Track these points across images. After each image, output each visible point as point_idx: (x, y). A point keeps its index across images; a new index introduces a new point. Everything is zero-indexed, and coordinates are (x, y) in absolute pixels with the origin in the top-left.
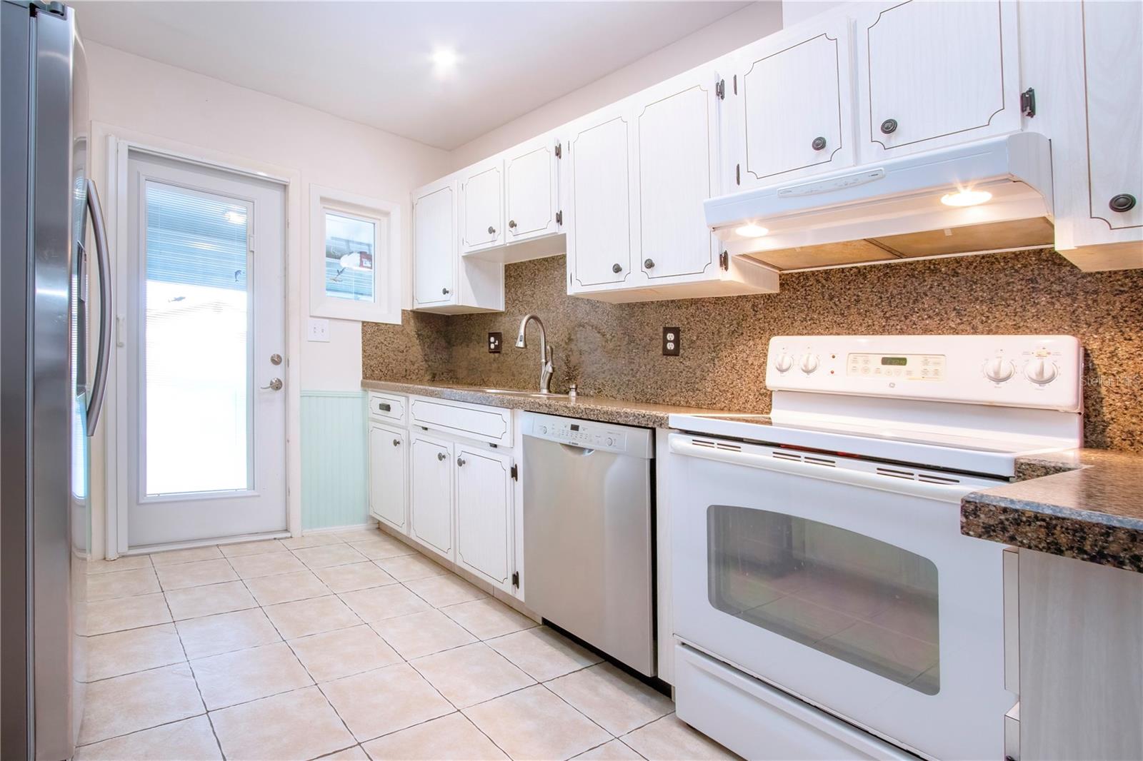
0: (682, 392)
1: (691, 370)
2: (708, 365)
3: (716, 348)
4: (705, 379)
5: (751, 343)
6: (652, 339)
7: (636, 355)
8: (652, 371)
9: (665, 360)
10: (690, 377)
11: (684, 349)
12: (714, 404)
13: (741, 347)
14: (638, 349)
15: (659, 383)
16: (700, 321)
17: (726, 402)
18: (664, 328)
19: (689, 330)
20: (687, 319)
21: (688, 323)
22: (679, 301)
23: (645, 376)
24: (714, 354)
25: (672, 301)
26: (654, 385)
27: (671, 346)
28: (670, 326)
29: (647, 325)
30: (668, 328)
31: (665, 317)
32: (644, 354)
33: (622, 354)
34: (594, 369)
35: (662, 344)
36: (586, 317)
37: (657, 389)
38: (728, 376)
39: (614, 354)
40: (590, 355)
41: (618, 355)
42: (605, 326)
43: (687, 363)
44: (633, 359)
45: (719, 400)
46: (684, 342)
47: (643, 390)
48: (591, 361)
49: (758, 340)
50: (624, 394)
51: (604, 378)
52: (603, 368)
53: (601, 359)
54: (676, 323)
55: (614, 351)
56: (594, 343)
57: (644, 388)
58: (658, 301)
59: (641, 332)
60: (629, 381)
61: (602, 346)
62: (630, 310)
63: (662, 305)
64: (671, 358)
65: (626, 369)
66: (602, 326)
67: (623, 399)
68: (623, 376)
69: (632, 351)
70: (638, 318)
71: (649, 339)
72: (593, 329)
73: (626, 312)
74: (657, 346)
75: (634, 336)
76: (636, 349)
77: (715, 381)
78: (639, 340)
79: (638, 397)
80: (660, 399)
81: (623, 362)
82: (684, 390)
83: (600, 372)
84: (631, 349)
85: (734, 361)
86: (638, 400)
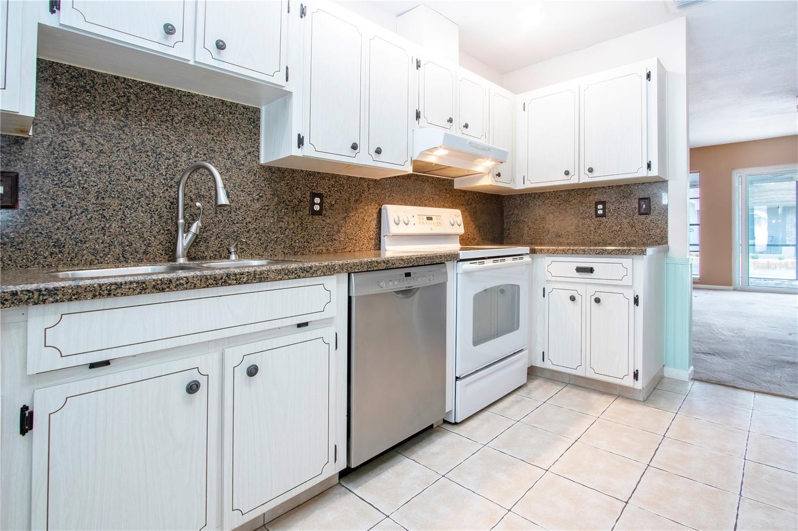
0: (324, 243)
1: (330, 226)
2: (342, 222)
3: (347, 211)
4: (340, 232)
5: (366, 207)
6: (300, 201)
7: (285, 215)
8: (300, 228)
9: (311, 219)
10: (330, 231)
11: (325, 211)
12: (345, 248)
13: (361, 210)
14: (287, 209)
15: (306, 237)
16: (337, 191)
18: (311, 193)
19: (330, 196)
20: (329, 188)
21: (329, 191)
22: (323, 173)
23: (293, 233)
24: (346, 214)
25: (319, 173)
26: (302, 240)
27: (317, 208)
28: (316, 192)
29: (297, 189)
30: (315, 193)
31: (312, 185)
32: (293, 213)
33: (271, 214)
34: (236, 229)
35: (309, 205)
36: (226, 173)
37: (304, 242)
38: (354, 229)
39: (261, 213)
40: (230, 214)
41: (266, 214)
42: (251, 185)
43: (328, 221)
44: (281, 218)
45: (348, 246)
46: (326, 205)
47: (292, 244)
48: (231, 221)
49: (369, 206)
50: (272, 251)
51: (249, 237)
52: (247, 227)
53: (245, 218)
54: (320, 190)
55: (261, 211)
56: (237, 202)
57: (293, 243)
58: (307, 171)
59: (291, 195)
60: (278, 238)
61: (247, 205)
62: (281, 174)
63: (310, 175)
64: (316, 217)
65: (275, 228)
66: (247, 184)
67: (271, 255)
68: (271, 234)
69: (281, 210)
70: (288, 182)
71: (298, 201)
72: (235, 186)
73: (276, 175)
74: (305, 207)
75: (283, 198)
76: (285, 209)
77: (346, 233)
78: (289, 201)
79: (286, 251)
80: (307, 250)
81: (272, 221)
82: (325, 241)
83: (243, 232)
84: (280, 209)
85: (357, 219)
86: (287, 254)
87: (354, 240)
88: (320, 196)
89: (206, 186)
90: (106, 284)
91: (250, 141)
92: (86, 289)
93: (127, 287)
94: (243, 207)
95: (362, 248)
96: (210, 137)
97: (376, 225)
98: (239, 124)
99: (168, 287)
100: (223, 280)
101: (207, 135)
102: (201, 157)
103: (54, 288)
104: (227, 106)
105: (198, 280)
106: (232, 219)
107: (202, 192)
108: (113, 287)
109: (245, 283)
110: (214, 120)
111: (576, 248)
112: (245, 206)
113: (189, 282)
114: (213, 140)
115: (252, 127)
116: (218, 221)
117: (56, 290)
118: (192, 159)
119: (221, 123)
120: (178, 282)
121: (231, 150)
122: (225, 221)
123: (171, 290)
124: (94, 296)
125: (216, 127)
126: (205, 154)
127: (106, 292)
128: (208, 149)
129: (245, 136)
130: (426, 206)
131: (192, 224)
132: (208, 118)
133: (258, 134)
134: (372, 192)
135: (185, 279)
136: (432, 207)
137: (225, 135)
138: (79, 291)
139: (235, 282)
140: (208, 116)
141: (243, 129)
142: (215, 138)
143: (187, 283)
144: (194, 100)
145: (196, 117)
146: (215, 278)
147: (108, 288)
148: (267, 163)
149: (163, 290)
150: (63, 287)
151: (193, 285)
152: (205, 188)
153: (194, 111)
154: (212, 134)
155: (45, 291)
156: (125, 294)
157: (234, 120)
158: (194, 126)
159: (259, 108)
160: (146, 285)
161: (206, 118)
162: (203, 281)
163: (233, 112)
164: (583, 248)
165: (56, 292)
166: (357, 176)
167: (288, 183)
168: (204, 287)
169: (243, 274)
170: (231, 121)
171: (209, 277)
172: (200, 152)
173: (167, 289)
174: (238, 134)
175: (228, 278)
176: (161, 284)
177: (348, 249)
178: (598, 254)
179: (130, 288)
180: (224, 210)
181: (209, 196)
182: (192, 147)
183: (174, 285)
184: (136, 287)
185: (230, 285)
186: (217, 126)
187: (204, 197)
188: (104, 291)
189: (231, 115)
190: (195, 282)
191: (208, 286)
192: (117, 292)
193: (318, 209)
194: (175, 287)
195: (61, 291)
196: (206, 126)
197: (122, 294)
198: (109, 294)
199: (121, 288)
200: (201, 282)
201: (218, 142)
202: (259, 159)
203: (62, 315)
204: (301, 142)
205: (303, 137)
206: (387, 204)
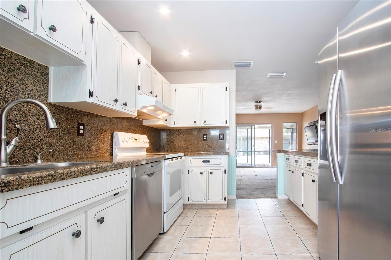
0: (85, 152)
1: (88, 142)
2: (94, 140)
4: (93, 146)
6: (72, 127)
7: (64, 135)
8: (72, 143)
9: (78, 138)
10: (88, 145)
11: (86, 134)
12: (96, 155)
13: (103, 134)
14: (65, 132)
15: (76, 149)
16: (92, 122)
17: (99, 154)
18: (78, 123)
19: (88, 125)
20: (87, 120)
21: (88, 122)
22: (85, 112)
23: (68, 146)
24: (96, 136)
25: (82, 111)
26: (73, 150)
29: (70, 120)
30: (80, 123)
31: (78, 118)
32: (68, 134)
33: (55, 134)
34: (33, 143)
35: (77, 130)
36: (27, 106)
37: (75, 152)
38: (100, 144)
39: (49, 134)
40: (30, 133)
41: (52, 134)
42: (43, 115)
43: (87, 140)
44: (62, 137)
45: (97, 153)
46: (86, 130)
47: (68, 153)
48: (31, 138)
49: (107, 132)
50: (56, 157)
51: (42, 149)
52: (41, 142)
53: (39, 137)
54: (83, 122)
55: (50, 132)
56: (34, 125)
57: (68, 152)
58: (76, 109)
59: (67, 123)
60: (59, 149)
61: (41, 128)
62: (61, 110)
63: (78, 112)
64: (81, 137)
65: (58, 143)
66: (41, 114)
67: (56, 160)
68: (55, 147)
69: (61, 132)
70: (65, 115)
71: (71, 127)
72: (33, 115)
74: (75, 131)
75: (63, 125)
76: (64, 132)
77: (96, 146)
78: (66, 127)
79: (65, 157)
80: (76, 156)
81: (56, 139)
82: (86, 151)
83: (38, 145)
84: (61, 131)
85: (102, 139)
86: (65, 159)
87: (100, 151)
88: (83, 125)
89: (13, 113)
90: (36, 177)
91: (43, 87)
92: (26, 181)
93: (47, 178)
94: (38, 129)
95: (104, 155)
96: (15, 80)
97: (110, 142)
98: (35, 75)
99: (66, 177)
100: (90, 172)
101: (13, 78)
102: (9, 93)
103: (8, 181)
104: (27, 62)
105: (79, 172)
106: (31, 137)
107: (10, 118)
108: (40, 179)
109: (98, 173)
110: (19, 69)
112: (39, 129)
113: (75, 174)
114: (18, 82)
115: (44, 78)
116: (22, 138)
117: (10, 183)
118: (2, 94)
119: (23, 72)
120: (71, 174)
121: (30, 91)
122: (26, 138)
123: (68, 179)
124: (31, 185)
125: (20, 74)
126: (12, 92)
127: (36, 182)
128: (14, 89)
129: (39, 83)
130: (132, 133)
131: (12, 140)
132: (14, 67)
133: (47, 83)
134: (108, 124)
135: (74, 172)
136: (134, 133)
137: (26, 81)
138: (22, 183)
139: (94, 173)
140: (14, 65)
141: (38, 79)
142: (19, 82)
143: (74, 175)
144: (4, 53)
145: (6, 65)
146: (86, 171)
147: (38, 179)
148: (53, 103)
149: (64, 179)
150: (13, 181)
151: (77, 175)
152: (12, 115)
153: (4, 61)
154: (17, 79)
155: (3, 184)
156: (46, 183)
157: (32, 72)
158: (4, 72)
159: (48, 67)
160: (56, 177)
161: (13, 67)
162: (81, 173)
163: (32, 66)
165: (9, 184)
166: (101, 115)
167: (65, 116)
168: (82, 176)
170: (30, 72)
171: (84, 171)
172: (8, 90)
173: (66, 179)
174: (35, 81)
175: (92, 171)
176: (63, 176)
177: (97, 156)
178: (212, 155)
179: (48, 179)
180: (25, 131)
181: (15, 120)
182: (2, 85)
183: (69, 176)
184: (51, 178)
185: (92, 174)
186: (21, 74)
187: (11, 121)
188: (35, 182)
189: (30, 68)
190: (78, 174)
191: (83, 176)
192: (42, 182)
193: (82, 133)
194: (70, 177)
195: (12, 184)
196: (12, 73)
197: (45, 183)
198: (38, 184)
199: (44, 179)
200: (80, 173)
201: (22, 85)
202: (48, 99)
203: (7, 200)
204: (91, 94)
205: (92, 92)
206: (116, 131)
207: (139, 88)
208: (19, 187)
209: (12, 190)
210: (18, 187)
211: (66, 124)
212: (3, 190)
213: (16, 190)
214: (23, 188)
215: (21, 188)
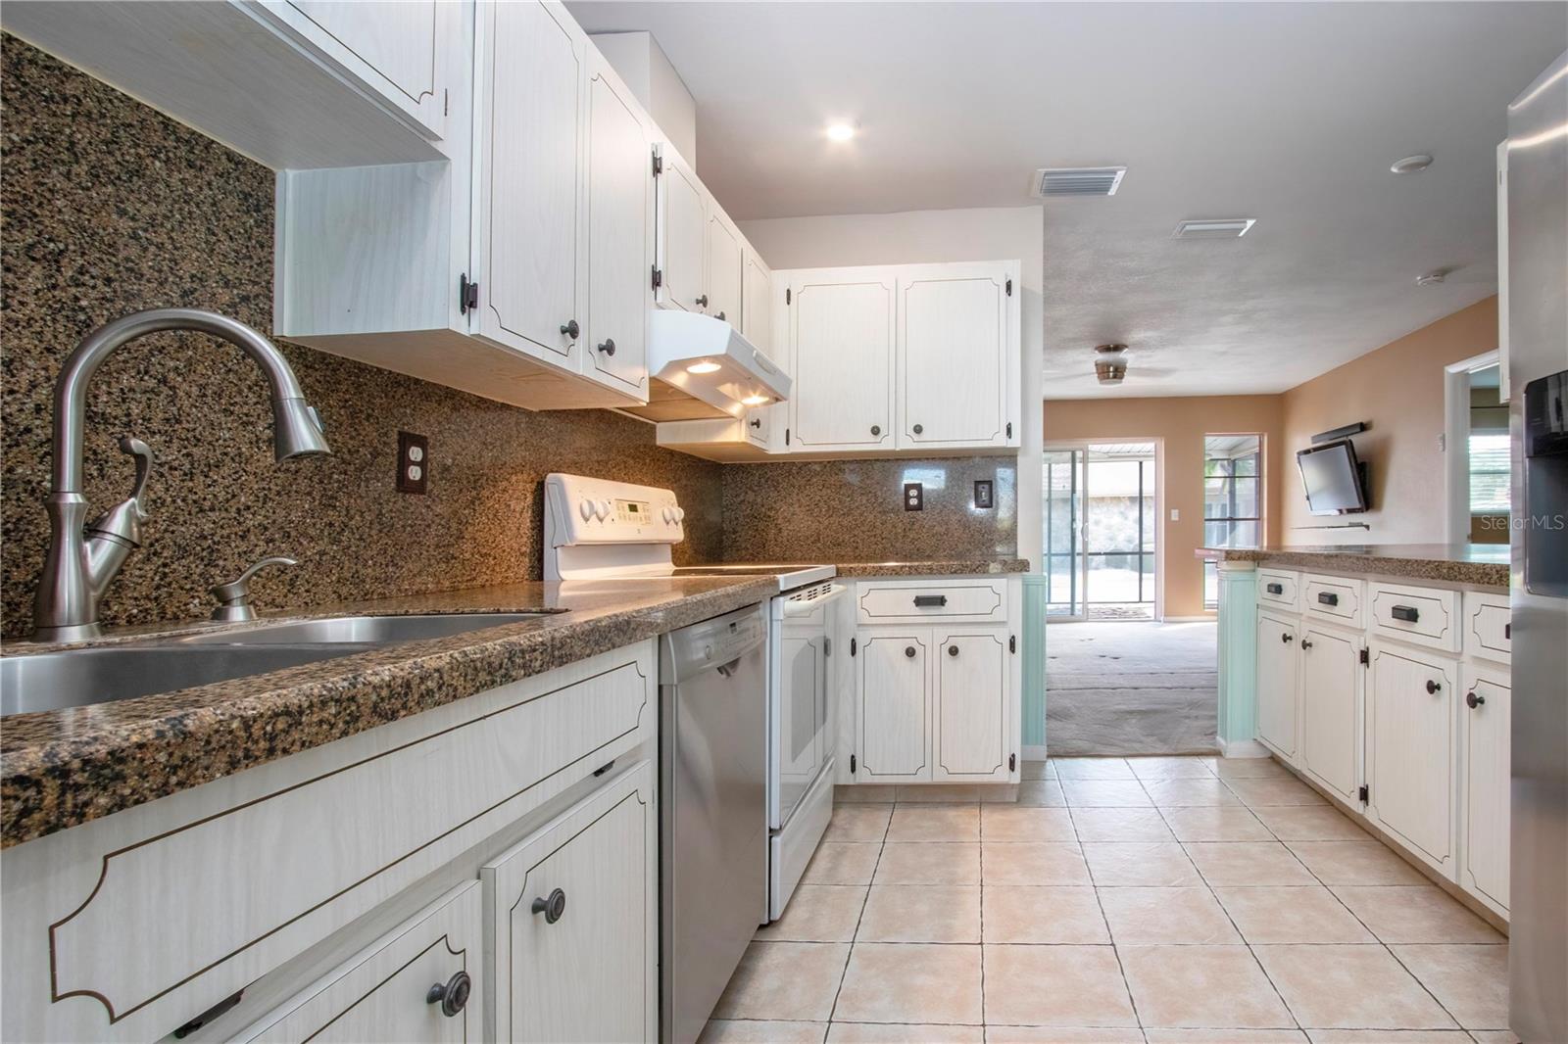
0: (430, 565)
1: (442, 522)
2: (467, 512)
3: (476, 484)
4: (463, 538)
5: (513, 477)
6: (375, 454)
7: (340, 488)
8: (377, 526)
9: (400, 503)
10: (442, 536)
11: (433, 482)
12: (475, 578)
13: (504, 483)
15: (391, 551)
16: (457, 432)
17: (488, 572)
18: (400, 433)
19: (441, 446)
20: (439, 423)
21: (440, 432)
22: (427, 384)
23: (361, 539)
24: (474, 493)
25: (417, 381)
26: (380, 559)
27: (414, 473)
28: (411, 432)
29: (368, 420)
30: (409, 434)
31: (402, 410)
32: (359, 486)
33: (304, 484)
34: (208, 527)
35: (395, 465)
36: (176, 351)
37: (387, 566)
38: (490, 529)
39: (279, 482)
40: (191, 480)
41: (291, 485)
42: (251, 395)
43: (438, 510)
44: (332, 497)
45: (480, 571)
46: (434, 467)
47: (357, 572)
48: (195, 502)
49: (520, 477)
50: (307, 591)
51: (245, 552)
52: (239, 523)
53: (234, 496)
54: (420, 428)
55: (279, 474)
56: (210, 443)
57: (359, 567)
58: (390, 372)
59: (354, 434)
60: (322, 553)
61: (240, 455)
62: (328, 373)
63: (399, 384)
64: (412, 498)
65: (314, 525)
66: (240, 392)
68: (305, 543)
69: (331, 478)
70: (347, 397)
71: (371, 454)
72: (205, 395)
73: (318, 375)
74: (386, 469)
75: (335, 441)
76: (341, 473)
77: (475, 539)
78: (349, 451)
79: (344, 591)
80: (392, 586)
81: (307, 506)
82: (433, 561)
83: (229, 537)
84: (327, 472)
85: (497, 506)
86: (346, 599)
87: (491, 559)
88: (421, 442)
89: (114, 384)
90: (262, 715)
91: (247, 262)
92: (208, 742)
93: (315, 718)
94: (227, 460)
95: (507, 578)
96: (125, 225)
97: (531, 521)
98: (214, 204)
99: (404, 706)
100: (503, 671)
101: (114, 216)
102: (94, 287)
103: (111, 753)
104: (178, 140)
105: (461, 675)
106: (195, 497)
107: (101, 406)
108: (281, 725)
109: (539, 672)
110: (138, 173)
111: (916, 564)
112: (232, 459)
113: (444, 684)
114: (135, 237)
115: (252, 221)
116: (155, 501)
117: (121, 761)
118: (63, 289)
119: (160, 189)
120: (423, 687)
121: (193, 282)
122: (174, 502)
123: (410, 712)
124: (233, 765)
125: (145, 198)
126: (108, 281)
127: (263, 744)
128: (117, 265)
129: (234, 245)
130: (614, 479)
131: (111, 510)
132: (118, 163)
133: (267, 244)
134: (523, 441)
135: (436, 675)
136: (624, 481)
137: (173, 230)
138: (190, 754)
139: (523, 672)
140: (118, 154)
141: (227, 222)
142: (140, 232)
143: (440, 688)
145: (78, 149)
146: (490, 664)
147: (269, 728)
148: (295, 338)
149: (393, 716)
150: (141, 746)
151: (451, 690)
152: (109, 393)
153: (70, 127)
154: (133, 219)
155: (83, 770)
156: (310, 742)
157: (201, 189)
158: (70, 180)
159: (271, 172)
160: (358, 707)
161: (111, 160)
162: (469, 677)
163: (198, 163)
164: (929, 563)
165: (118, 768)
166: (495, 399)
167: (346, 401)
168: (472, 694)
169: (535, 650)
170: (191, 190)
171: (479, 665)
172: (92, 270)
173: (403, 713)
174: (214, 234)
175: (512, 662)
176: (390, 699)
177: (479, 582)
178: (955, 572)
179: (321, 722)
180: (171, 468)
181: (125, 419)
182: (62, 246)
183: (416, 696)
184: (335, 716)
185: (514, 680)
186: (149, 195)
188: (256, 742)
189: (192, 171)
190: (454, 682)
191: (477, 691)
192: (290, 739)
193: (418, 478)
194: (418, 703)
195: (136, 764)
196: (110, 189)
197: (303, 744)
198: (271, 752)
199: (300, 724)
200: (465, 681)
201: (152, 249)
202: (271, 321)
203: (106, 858)
204: (469, 297)
205: (475, 285)
206: (552, 472)
207: (656, 281)
208: (174, 780)
209: (137, 802)
210: (166, 784)
211: (352, 438)
212: (86, 804)
213: (159, 796)
214: (192, 786)
215: (181, 784)
